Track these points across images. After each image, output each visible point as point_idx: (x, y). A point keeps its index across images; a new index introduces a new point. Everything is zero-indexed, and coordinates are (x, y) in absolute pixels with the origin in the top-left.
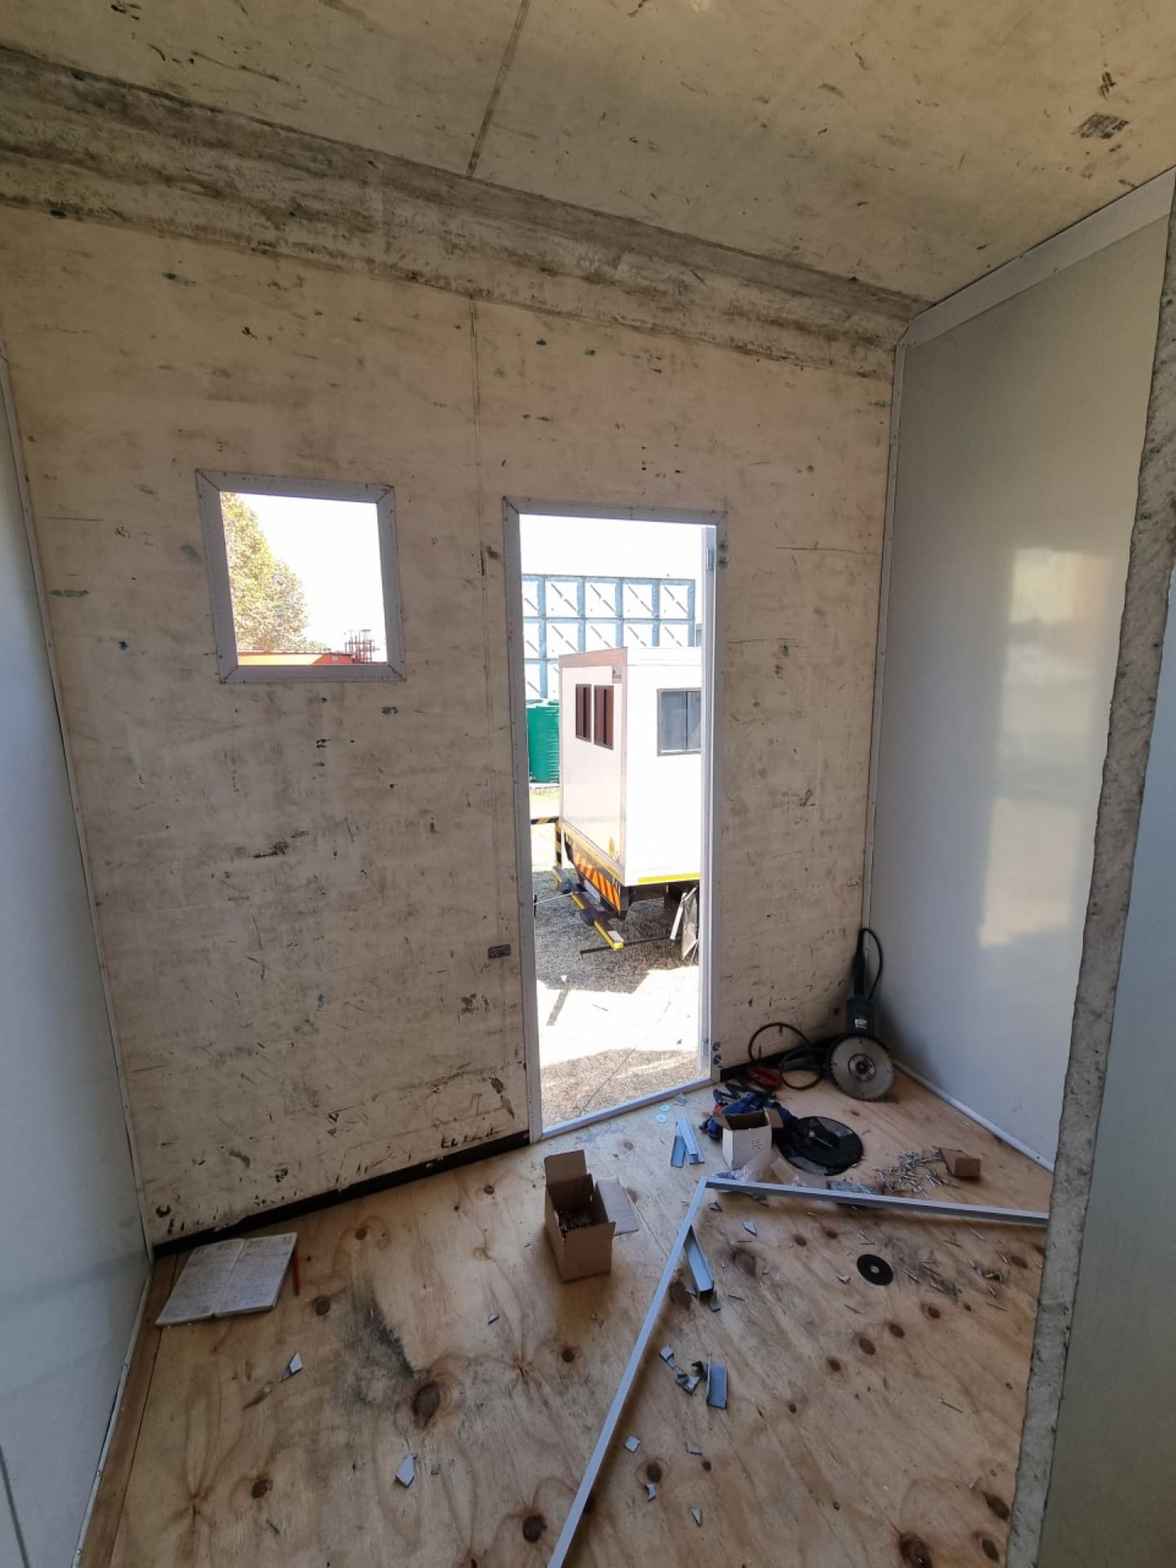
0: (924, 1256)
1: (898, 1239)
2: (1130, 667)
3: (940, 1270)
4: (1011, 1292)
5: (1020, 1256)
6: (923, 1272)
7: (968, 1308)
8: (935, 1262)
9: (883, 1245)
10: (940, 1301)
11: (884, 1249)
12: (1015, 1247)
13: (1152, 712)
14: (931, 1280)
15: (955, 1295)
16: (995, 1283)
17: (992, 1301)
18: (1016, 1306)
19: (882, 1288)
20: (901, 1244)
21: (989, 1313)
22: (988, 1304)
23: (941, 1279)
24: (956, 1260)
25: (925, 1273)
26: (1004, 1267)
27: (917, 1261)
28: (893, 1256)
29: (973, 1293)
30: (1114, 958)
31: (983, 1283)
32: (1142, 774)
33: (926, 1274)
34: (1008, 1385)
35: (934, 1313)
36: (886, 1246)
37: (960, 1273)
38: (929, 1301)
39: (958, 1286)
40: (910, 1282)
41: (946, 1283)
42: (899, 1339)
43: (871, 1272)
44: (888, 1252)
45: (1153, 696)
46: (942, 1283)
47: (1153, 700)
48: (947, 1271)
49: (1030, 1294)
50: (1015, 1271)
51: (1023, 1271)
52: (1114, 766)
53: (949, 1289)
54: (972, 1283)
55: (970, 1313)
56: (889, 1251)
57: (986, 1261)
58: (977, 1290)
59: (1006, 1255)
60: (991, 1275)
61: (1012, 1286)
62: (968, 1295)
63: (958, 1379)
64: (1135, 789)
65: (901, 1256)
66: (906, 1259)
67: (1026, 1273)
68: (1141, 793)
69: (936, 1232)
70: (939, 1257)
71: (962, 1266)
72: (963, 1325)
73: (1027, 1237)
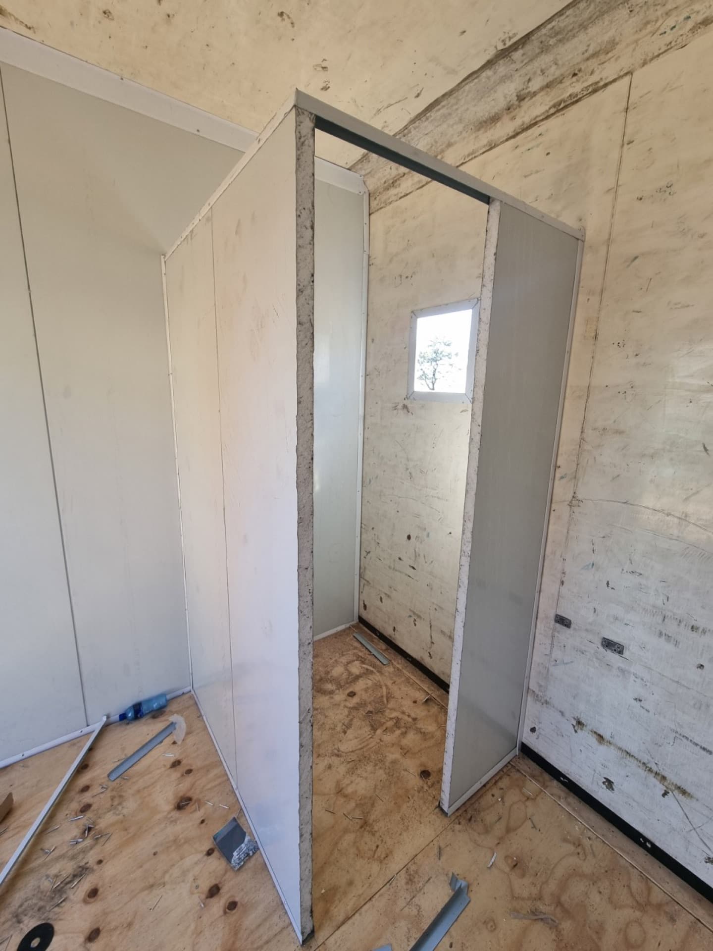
0: (46, 885)
1: (21, 906)
2: (303, 398)
3: (64, 874)
4: (102, 824)
5: (82, 805)
6: (59, 891)
7: (100, 862)
8: (56, 876)
9: (18, 925)
10: (86, 885)
11: (21, 925)
12: (75, 806)
13: (312, 420)
14: (69, 886)
15: (87, 869)
16: (92, 833)
17: (102, 840)
18: (113, 825)
19: (55, 939)
20: (26, 904)
21: (110, 846)
22: (103, 845)
23: (71, 876)
24: (62, 857)
25: (59, 892)
26: (85, 820)
27: (48, 893)
28: (32, 917)
29: (92, 852)
30: (310, 538)
31: (88, 842)
32: (312, 450)
33: (62, 888)
34: (155, 854)
35: (93, 893)
36: (19, 922)
37: (73, 858)
38: (84, 893)
39: (82, 864)
40: (62, 907)
41: (76, 873)
42: (101, 935)
43: (36, 947)
44: (26, 922)
45: (311, 412)
46: (75, 876)
47: (312, 414)
48: (67, 868)
49: (109, 811)
50: (89, 814)
51: (92, 808)
52: (301, 449)
53: (82, 872)
54: (84, 851)
55: (105, 861)
56: (26, 920)
57: (75, 832)
58: (91, 849)
59: (76, 815)
60: (86, 832)
61: (99, 820)
62: (91, 858)
63: (143, 890)
64: (310, 458)
65: (36, 909)
66: (41, 903)
67: (94, 807)
68: (312, 459)
69: (33, 864)
70: (53, 871)
71: (70, 853)
72: (110, 870)
73: (72, 794)
